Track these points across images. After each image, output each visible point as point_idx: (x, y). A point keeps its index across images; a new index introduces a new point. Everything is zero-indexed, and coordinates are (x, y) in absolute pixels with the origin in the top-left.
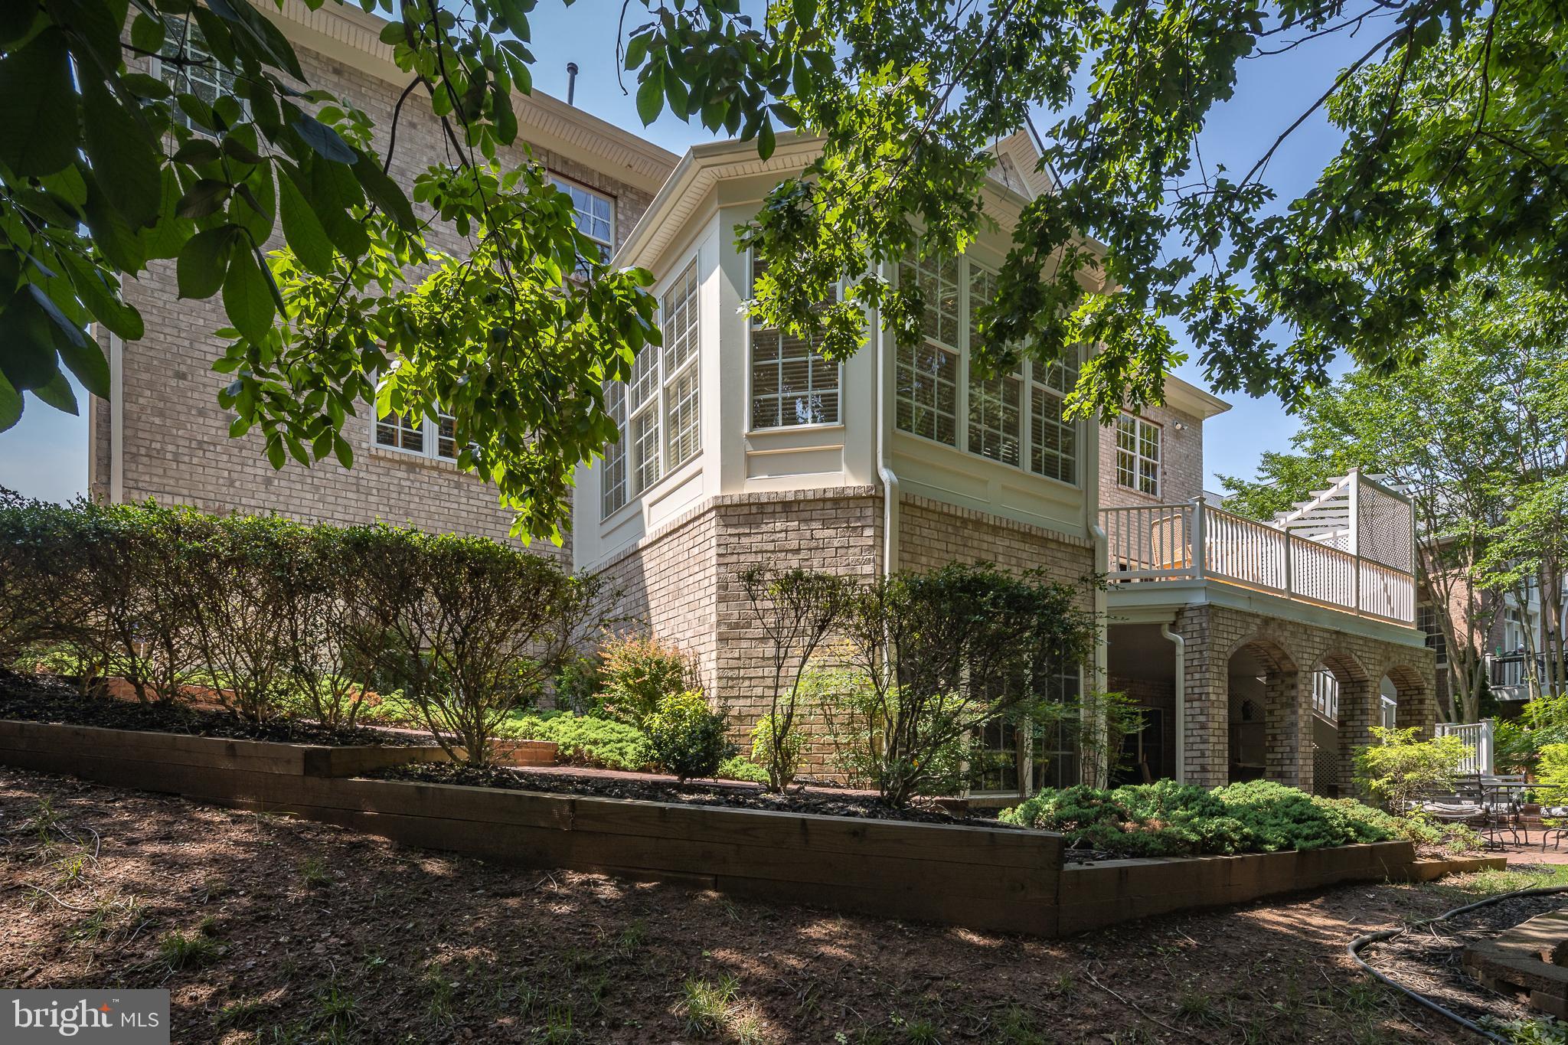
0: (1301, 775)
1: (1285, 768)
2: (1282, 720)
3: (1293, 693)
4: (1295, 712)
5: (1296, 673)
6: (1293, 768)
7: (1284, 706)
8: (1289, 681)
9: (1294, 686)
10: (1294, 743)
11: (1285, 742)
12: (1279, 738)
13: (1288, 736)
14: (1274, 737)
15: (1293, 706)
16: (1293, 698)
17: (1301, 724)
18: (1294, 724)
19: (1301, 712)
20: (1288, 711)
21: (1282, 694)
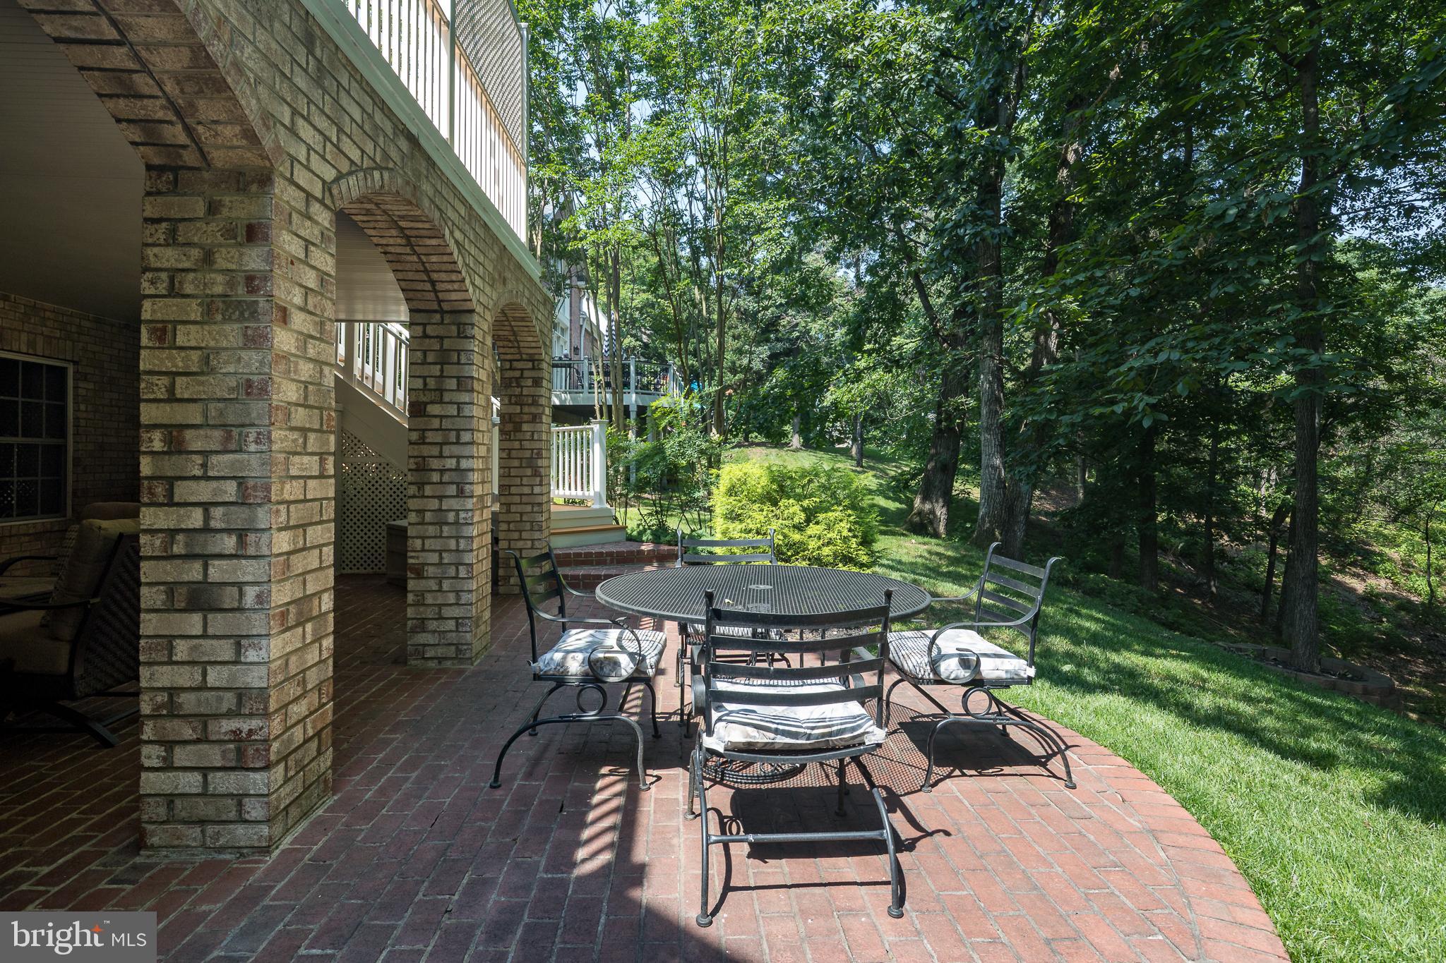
0: (281, 595)
1: (217, 572)
2: (207, 368)
3: (253, 259)
4: (257, 341)
5: (265, 180)
6: (248, 570)
7: (216, 309)
8: (238, 208)
9: (254, 233)
10: (252, 465)
11: (220, 463)
12: (195, 441)
13: (232, 441)
14: (175, 446)
15: (251, 312)
16: (252, 281)
17: (288, 392)
18: (255, 389)
19: (283, 340)
20: (231, 334)
21: (208, 258)
